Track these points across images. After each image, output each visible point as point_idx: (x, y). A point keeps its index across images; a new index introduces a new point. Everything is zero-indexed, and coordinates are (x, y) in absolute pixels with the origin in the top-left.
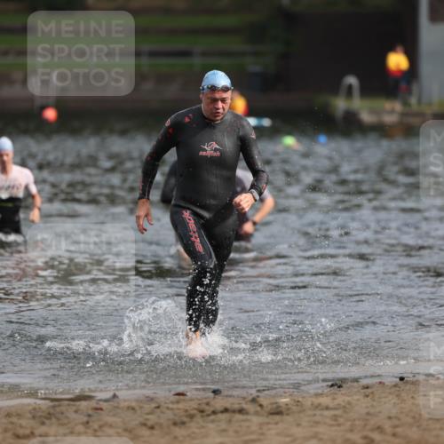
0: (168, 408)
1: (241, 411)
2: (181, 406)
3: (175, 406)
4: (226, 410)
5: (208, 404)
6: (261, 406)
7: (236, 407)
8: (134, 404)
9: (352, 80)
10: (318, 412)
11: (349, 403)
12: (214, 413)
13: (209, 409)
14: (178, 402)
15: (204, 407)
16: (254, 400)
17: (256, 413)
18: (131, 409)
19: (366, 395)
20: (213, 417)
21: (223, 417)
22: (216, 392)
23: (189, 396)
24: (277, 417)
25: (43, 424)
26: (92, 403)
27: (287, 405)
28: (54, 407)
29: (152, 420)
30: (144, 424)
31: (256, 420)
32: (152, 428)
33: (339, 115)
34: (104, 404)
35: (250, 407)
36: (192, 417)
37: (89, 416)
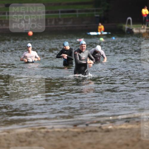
0: (71, 131)
1: (96, 131)
4: (90, 131)
6: (102, 129)
7: (94, 129)
9: (130, 18)
12: (87, 132)
14: (74, 129)
15: (83, 130)
16: (100, 127)
17: (101, 132)
18: (59, 131)
19: (138, 125)
20: (86, 134)
21: (90, 133)
22: (87, 125)
23: (78, 126)
24: (108, 133)
25: (29, 137)
26: (46, 130)
27: (111, 129)
28: (33, 132)
29: (66, 135)
30: (63, 137)
31: (100, 134)
32: (66, 138)
33: (126, 30)
34: (49, 130)
35: (99, 130)
36: (79, 133)
37: (45, 134)
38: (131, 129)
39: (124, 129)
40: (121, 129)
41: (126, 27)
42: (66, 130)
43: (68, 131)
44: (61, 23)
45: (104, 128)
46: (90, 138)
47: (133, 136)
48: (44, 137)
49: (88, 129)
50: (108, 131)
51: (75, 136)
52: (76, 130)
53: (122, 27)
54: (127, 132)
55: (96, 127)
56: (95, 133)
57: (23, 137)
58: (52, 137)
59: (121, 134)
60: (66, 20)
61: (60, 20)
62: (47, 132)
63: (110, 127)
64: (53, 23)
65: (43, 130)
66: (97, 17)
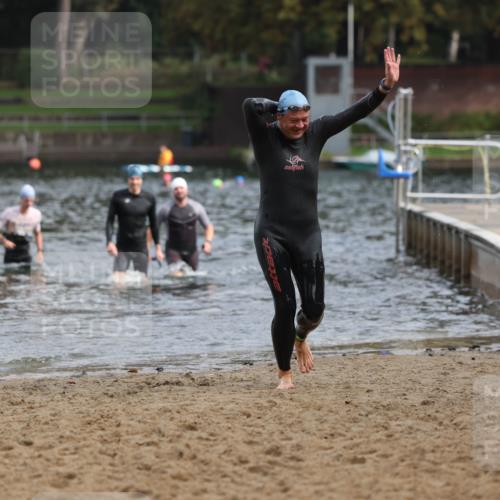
0: (124, 382)
1: (178, 383)
2: (133, 380)
3: (129, 380)
4: (167, 383)
5: (153, 378)
6: (193, 379)
7: (174, 380)
8: (99, 379)
10: (235, 383)
11: (258, 376)
12: (158, 385)
13: (154, 382)
14: (131, 377)
15: (150, 380)
16: (188, 375)
17: (190, 385)
18: (96, 382)
20: (157, 389)
21: (165, 388)
23: (139, 373)
24: (205, 388)
25: (31, 394)
27: (212, 379)
29: (112, 390)
30: (106, 394)
31: (189, 390)
32: (112, 396)
34: (76, 379)
35: (185, 381)
36: (141, 388)
37: (65, 388)
38: (256, 380)
39: (242, 380)
40: (235, 379)
42: (112, 379)
44: (107, 142)
45: (196, 377)
49: (162, 378)
50: (205, 383)
51: (132, 393)
53: (241, 156)
54: (248, 387)
55: (180, 374)
56: (177, 387)
57: (19, 394)
58: (80, 395)
60: (118, 136)
61: (104, 136)
62: (71, 383)
64: (89, 141)
66: (186, 133)
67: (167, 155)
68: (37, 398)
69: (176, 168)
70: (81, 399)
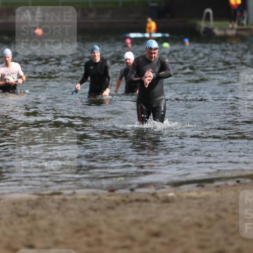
0: (105, 200)
1: (146, 201)
3: (109, 198)
4: (137, 200)
5: (127, 197)
6: (158, 198)
7: (144, 198)
8: (85, 197)
9: (209, 10)
10: (190, 201)
11: (208, 196)
12: (131, 202)
13: (128, 200)
14: (110, 196)
15: (125, 198)
16: (154, 195)
17: (155, 202)
18: (84, 200)
19: (218, 191)
20: (130, 204)
21: (136, 204)
22: (132, 190)
23: (117, 192)
24: (167, 204)
25: (33, 208)
26: (61, 197)
27: (172, 197)
28: (40, 199)
29: (96, 205)
30: (91, 209)
31: (154, 206)
32: (95, 210)
33: (202, 30)
34: (68, 197)
35: (151, 198)
36: (118, 204)
37: (60, 204)
38: (206, 199)
39: (195, 198)
40: (190, 198)
41: (203, 24)
42: (96, 197)
43: (99, 199)
45: (160, 196)
46: (136, 212)
47: (209, 210)
48: (58, 208)
49: (134, 196)
50: (167, 201)
51: (111, 208)
52: (113, 198)
53: (195, 25)
54: (200, 204)
55: (148, 194)
56: (145, 204)
57: (24, 208)
58: (72, 209)
59: (189, 207)
62: (65, 200)
63: (171, 194)
64: (79, 15)
65: (56, 197)
66: (154, 8)
67: (153, 25)
68: (39, 212)
69: (159, 35)
70: (72, 213)
